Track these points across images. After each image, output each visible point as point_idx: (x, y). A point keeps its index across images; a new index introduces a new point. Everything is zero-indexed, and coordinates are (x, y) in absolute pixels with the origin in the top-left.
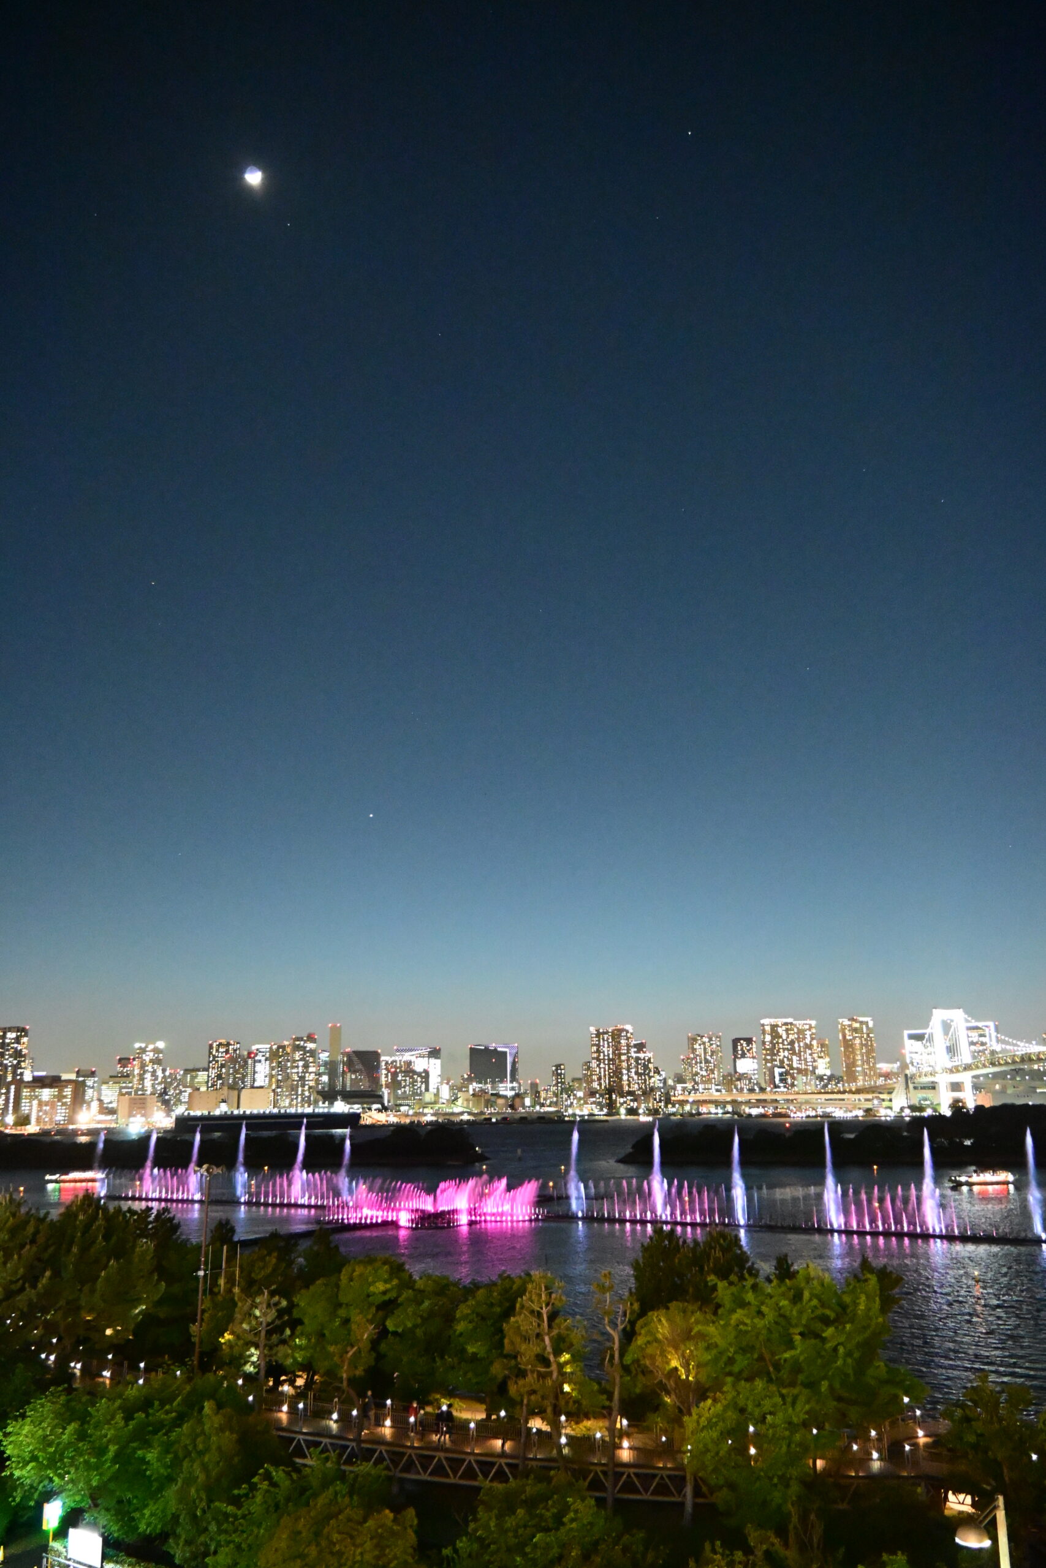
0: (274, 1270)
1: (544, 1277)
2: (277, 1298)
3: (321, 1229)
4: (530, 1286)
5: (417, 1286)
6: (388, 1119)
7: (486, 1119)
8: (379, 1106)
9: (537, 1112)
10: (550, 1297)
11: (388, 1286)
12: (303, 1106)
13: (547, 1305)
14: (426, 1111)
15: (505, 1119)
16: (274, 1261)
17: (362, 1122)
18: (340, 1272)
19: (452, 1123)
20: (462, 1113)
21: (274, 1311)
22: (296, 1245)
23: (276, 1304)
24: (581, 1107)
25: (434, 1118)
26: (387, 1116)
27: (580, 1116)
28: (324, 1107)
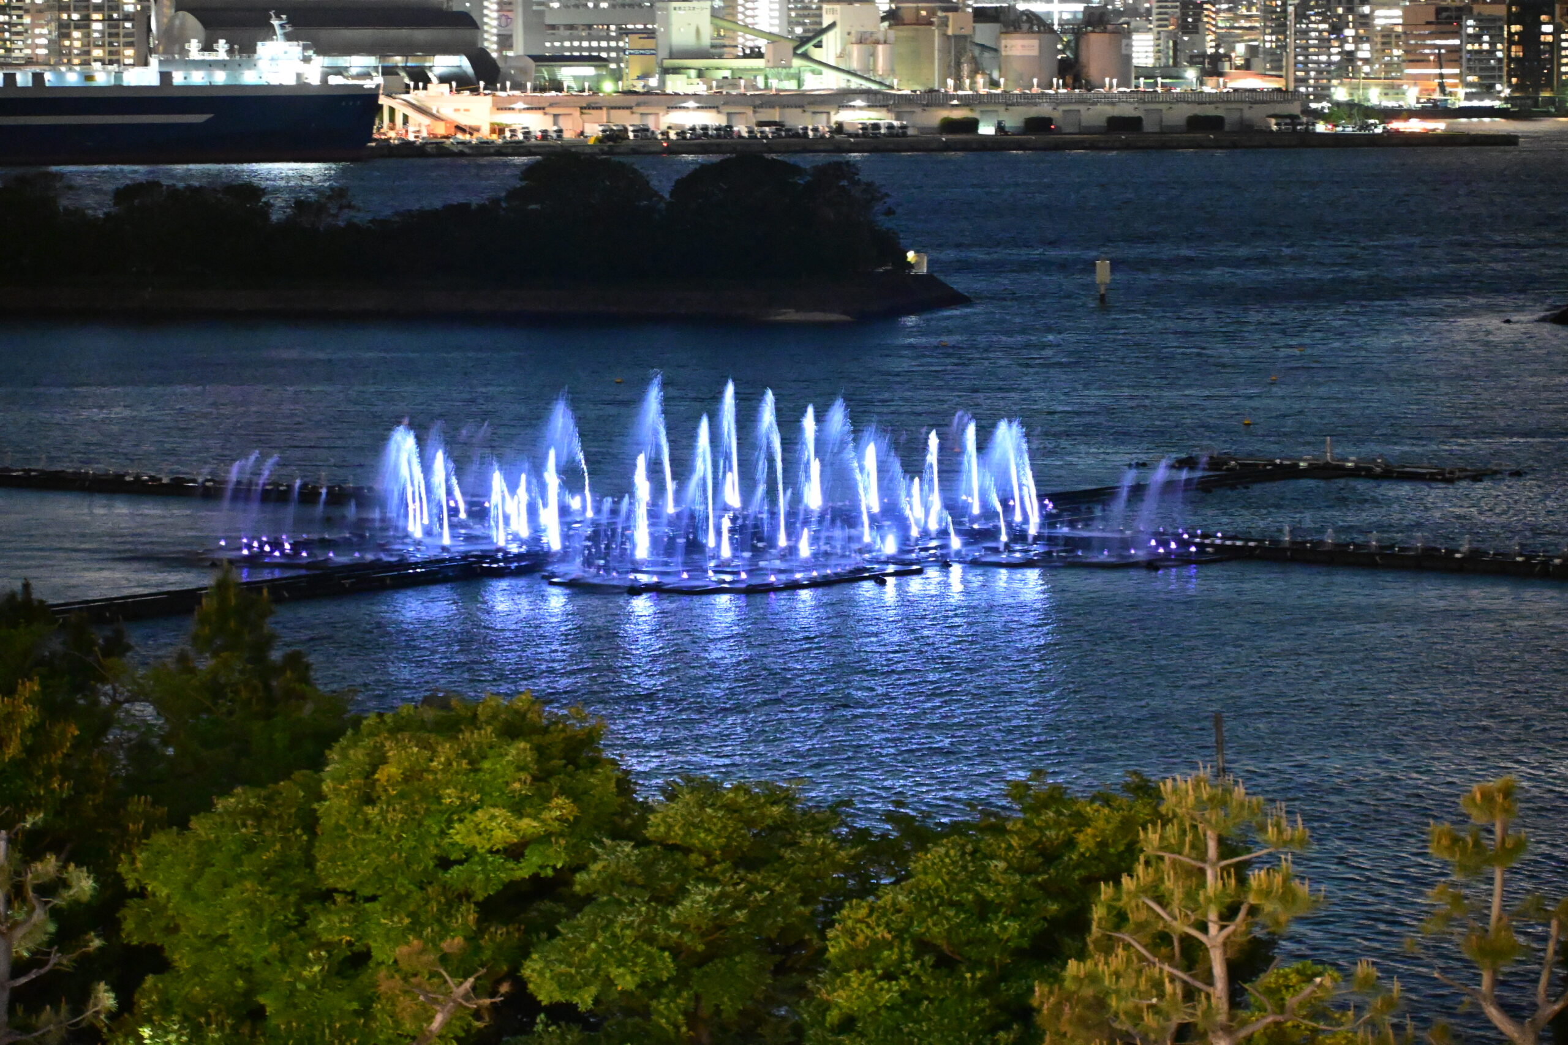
0: (32, 752)
1: (1220, 802)
4: (1151, 839)
5: (655, 827)
6: (504, 118)
7: (949, 126)
8: (461, 62)
9: (1182, 99)
12: (113, 59)
13: (1228, 914)
14: (676, 84)
15: (1038, 125)
17: (387, 131)
18: (317, 763)
19: (798, 141)
21: (39, 915)
23: (46, 888)
24: (1389, 74)
25: (712, 119)
26: (501, 107)
27: (1385, 114)
28: (210, 65)
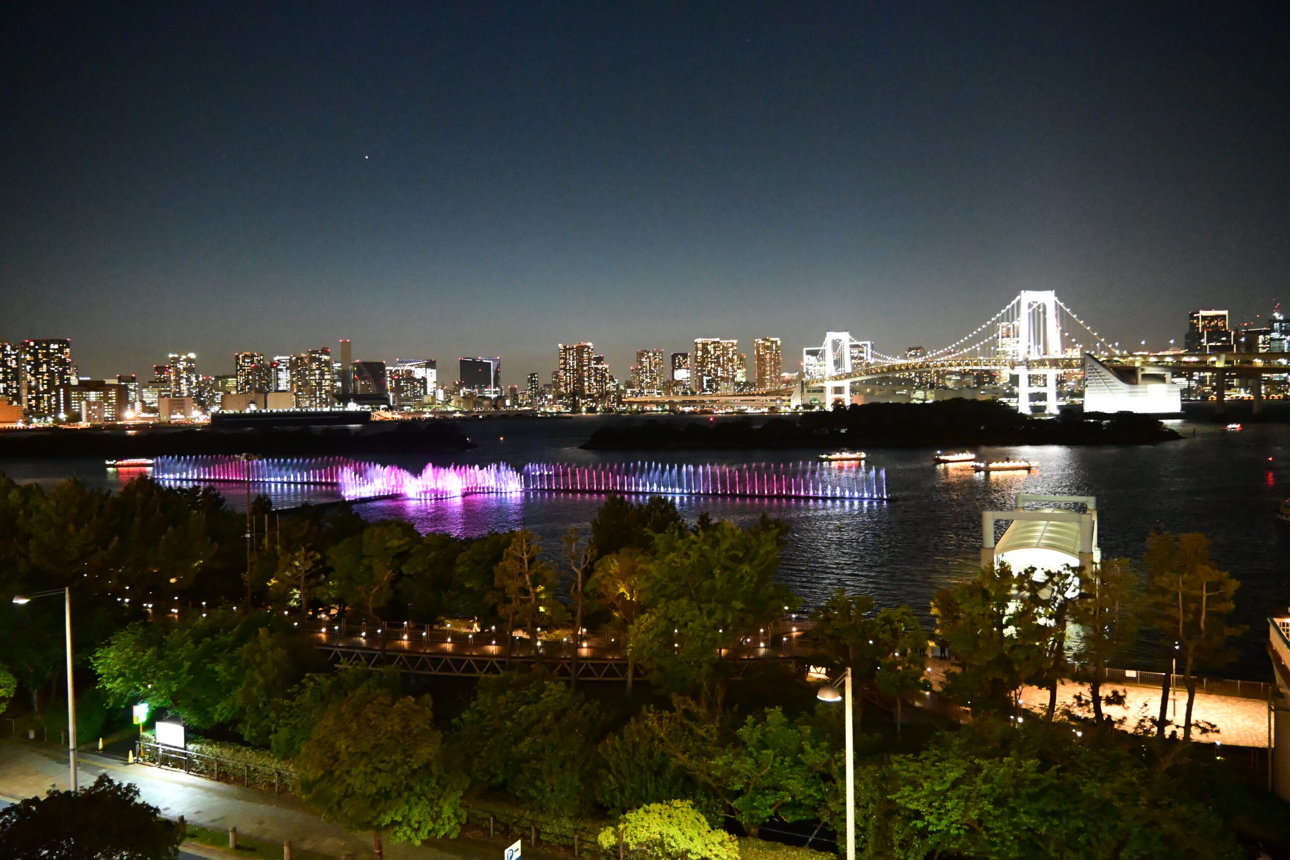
0: (308, 533)
2: (312, 552)
4: (514, 540)
6: (394, 416)
7: (474, 416)
8: (386, 406)
9: (515, 411)
10: (530, 547)
11: (402, 542)
12: (321, 406)
13: (527, 553)
14: (425, 410)
15: (489, 416)
16: (307, 525)
17: (372, 419)
18: (362, 533)
19: (447, 419)
20: (455, 412)
21: (310, 562)
22: (323, 513)
23: (311, 557)
24: (551, 407)
25: (431, 416)
26: (393, 414)
27: (550, 413)
28: (339, 407)
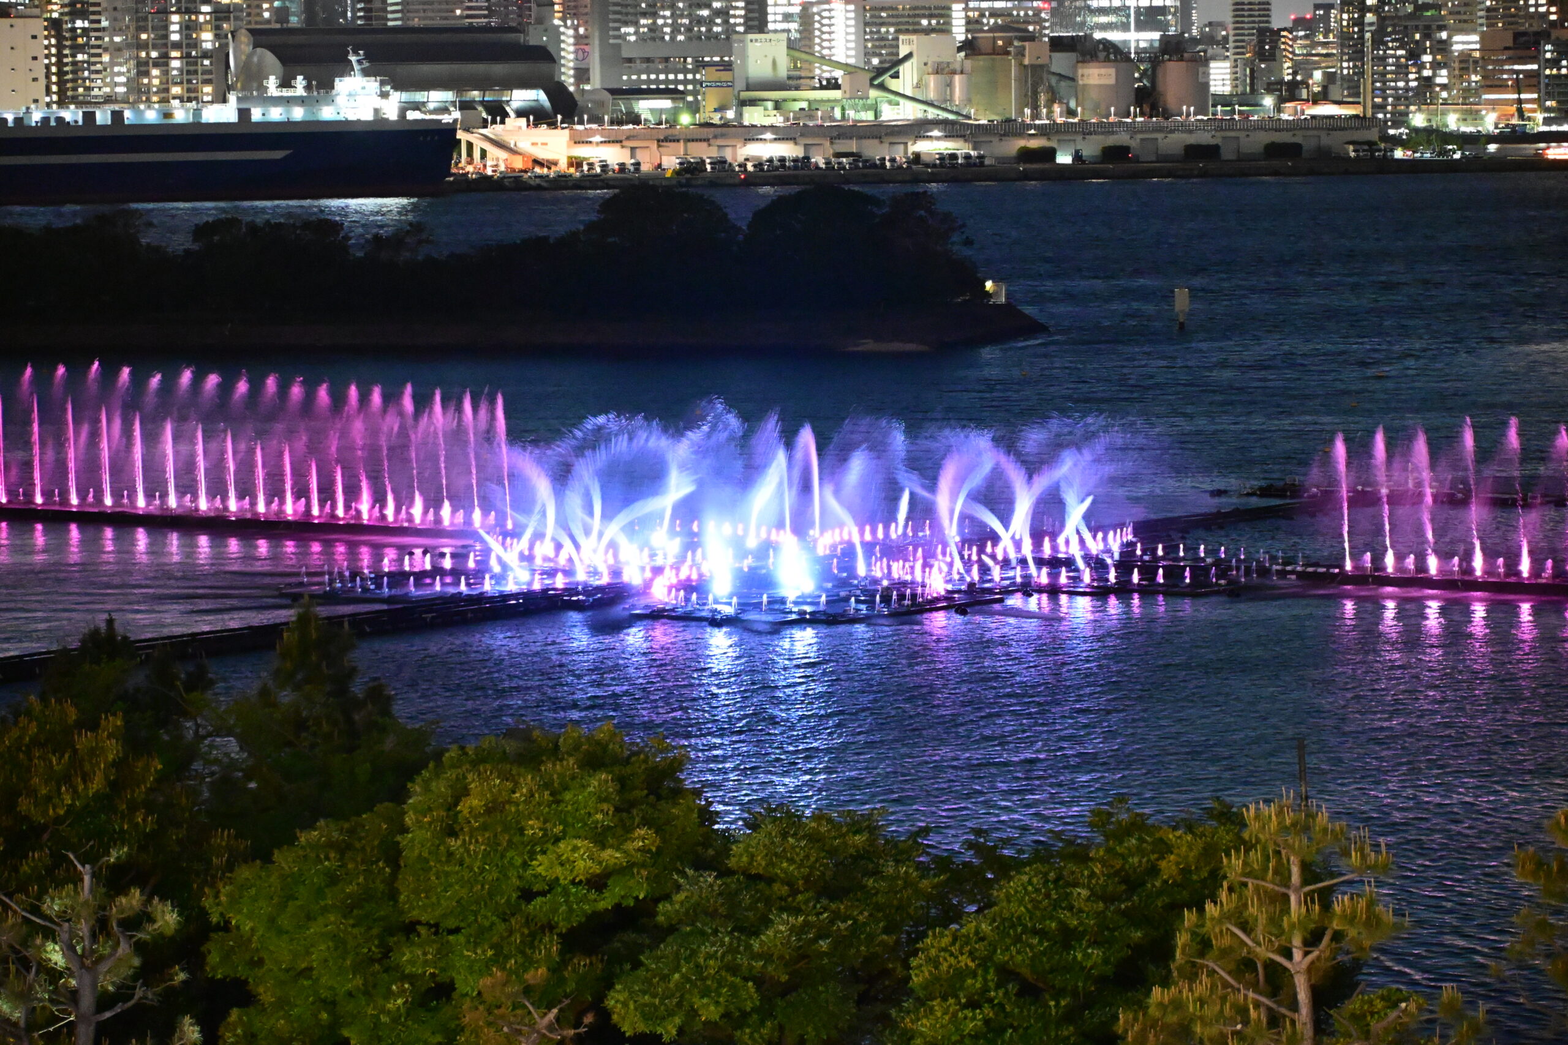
0: (115, 787)
1: (1304, 828)
2: (134, 899)
3: (304, 620)
4: (1234, 865)
5: (737, 858)
6: (581, 152)
7: (1026, 155)
8: (538, 96)
9: (1260, 126)
10: (1326, 906)
11: (611, 856)
12: (191, 96)
13: (1312, 940)
14: (753, 116)
15: (1115, 154)
16: (113, 750)
17: (466, 166)
18: (399, 796)
19: (874, 171)
20: (918, 129)
21: (124, 949)
22: (199, 682)
23: (132, 923)
24: (1469, 103)
25: (789, 151)
26: (578, 140)
27: (1464, 140)
28: (288, 101)
